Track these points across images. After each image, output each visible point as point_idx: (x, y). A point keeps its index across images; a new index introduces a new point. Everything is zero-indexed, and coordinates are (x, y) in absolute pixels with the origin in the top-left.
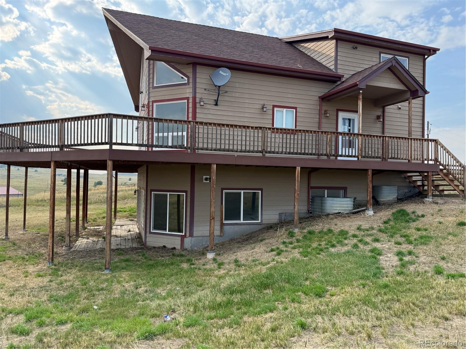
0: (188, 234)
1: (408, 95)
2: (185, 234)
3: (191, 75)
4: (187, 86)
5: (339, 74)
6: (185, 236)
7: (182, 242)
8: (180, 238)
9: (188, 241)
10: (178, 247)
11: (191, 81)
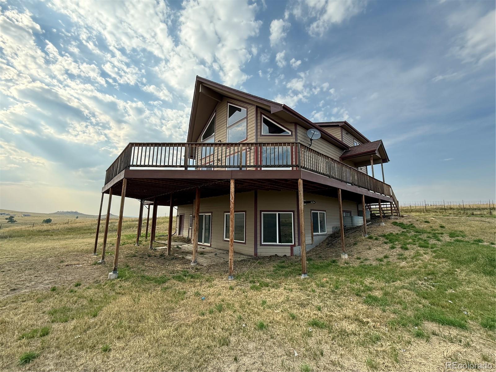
0: (297, 244)
1: (381, 161)
2: (295, 243)
3: (294, 130)
4: (291, 137)
5: (344, 142)
6: (295, 245)
7: (292, 250)
8: (290, 248)
9: (297, 250)
10: (288, 254)
11: (294, 133)
